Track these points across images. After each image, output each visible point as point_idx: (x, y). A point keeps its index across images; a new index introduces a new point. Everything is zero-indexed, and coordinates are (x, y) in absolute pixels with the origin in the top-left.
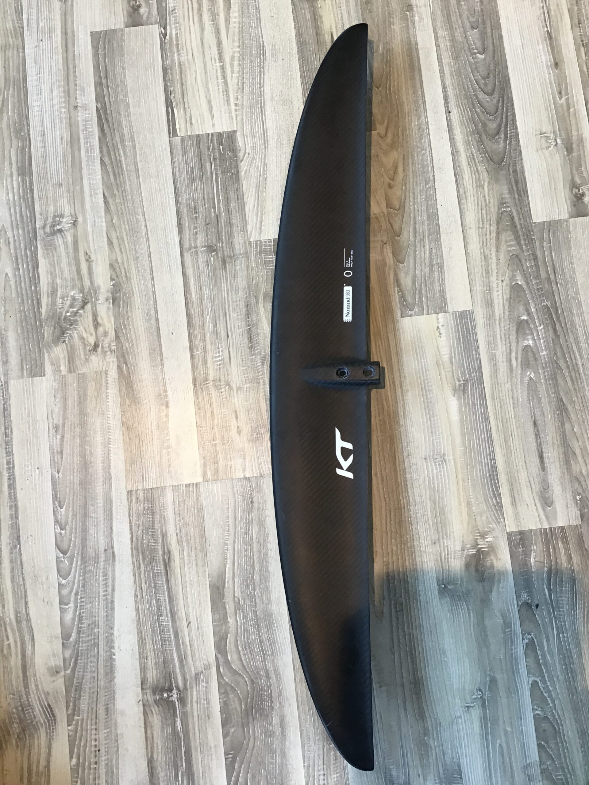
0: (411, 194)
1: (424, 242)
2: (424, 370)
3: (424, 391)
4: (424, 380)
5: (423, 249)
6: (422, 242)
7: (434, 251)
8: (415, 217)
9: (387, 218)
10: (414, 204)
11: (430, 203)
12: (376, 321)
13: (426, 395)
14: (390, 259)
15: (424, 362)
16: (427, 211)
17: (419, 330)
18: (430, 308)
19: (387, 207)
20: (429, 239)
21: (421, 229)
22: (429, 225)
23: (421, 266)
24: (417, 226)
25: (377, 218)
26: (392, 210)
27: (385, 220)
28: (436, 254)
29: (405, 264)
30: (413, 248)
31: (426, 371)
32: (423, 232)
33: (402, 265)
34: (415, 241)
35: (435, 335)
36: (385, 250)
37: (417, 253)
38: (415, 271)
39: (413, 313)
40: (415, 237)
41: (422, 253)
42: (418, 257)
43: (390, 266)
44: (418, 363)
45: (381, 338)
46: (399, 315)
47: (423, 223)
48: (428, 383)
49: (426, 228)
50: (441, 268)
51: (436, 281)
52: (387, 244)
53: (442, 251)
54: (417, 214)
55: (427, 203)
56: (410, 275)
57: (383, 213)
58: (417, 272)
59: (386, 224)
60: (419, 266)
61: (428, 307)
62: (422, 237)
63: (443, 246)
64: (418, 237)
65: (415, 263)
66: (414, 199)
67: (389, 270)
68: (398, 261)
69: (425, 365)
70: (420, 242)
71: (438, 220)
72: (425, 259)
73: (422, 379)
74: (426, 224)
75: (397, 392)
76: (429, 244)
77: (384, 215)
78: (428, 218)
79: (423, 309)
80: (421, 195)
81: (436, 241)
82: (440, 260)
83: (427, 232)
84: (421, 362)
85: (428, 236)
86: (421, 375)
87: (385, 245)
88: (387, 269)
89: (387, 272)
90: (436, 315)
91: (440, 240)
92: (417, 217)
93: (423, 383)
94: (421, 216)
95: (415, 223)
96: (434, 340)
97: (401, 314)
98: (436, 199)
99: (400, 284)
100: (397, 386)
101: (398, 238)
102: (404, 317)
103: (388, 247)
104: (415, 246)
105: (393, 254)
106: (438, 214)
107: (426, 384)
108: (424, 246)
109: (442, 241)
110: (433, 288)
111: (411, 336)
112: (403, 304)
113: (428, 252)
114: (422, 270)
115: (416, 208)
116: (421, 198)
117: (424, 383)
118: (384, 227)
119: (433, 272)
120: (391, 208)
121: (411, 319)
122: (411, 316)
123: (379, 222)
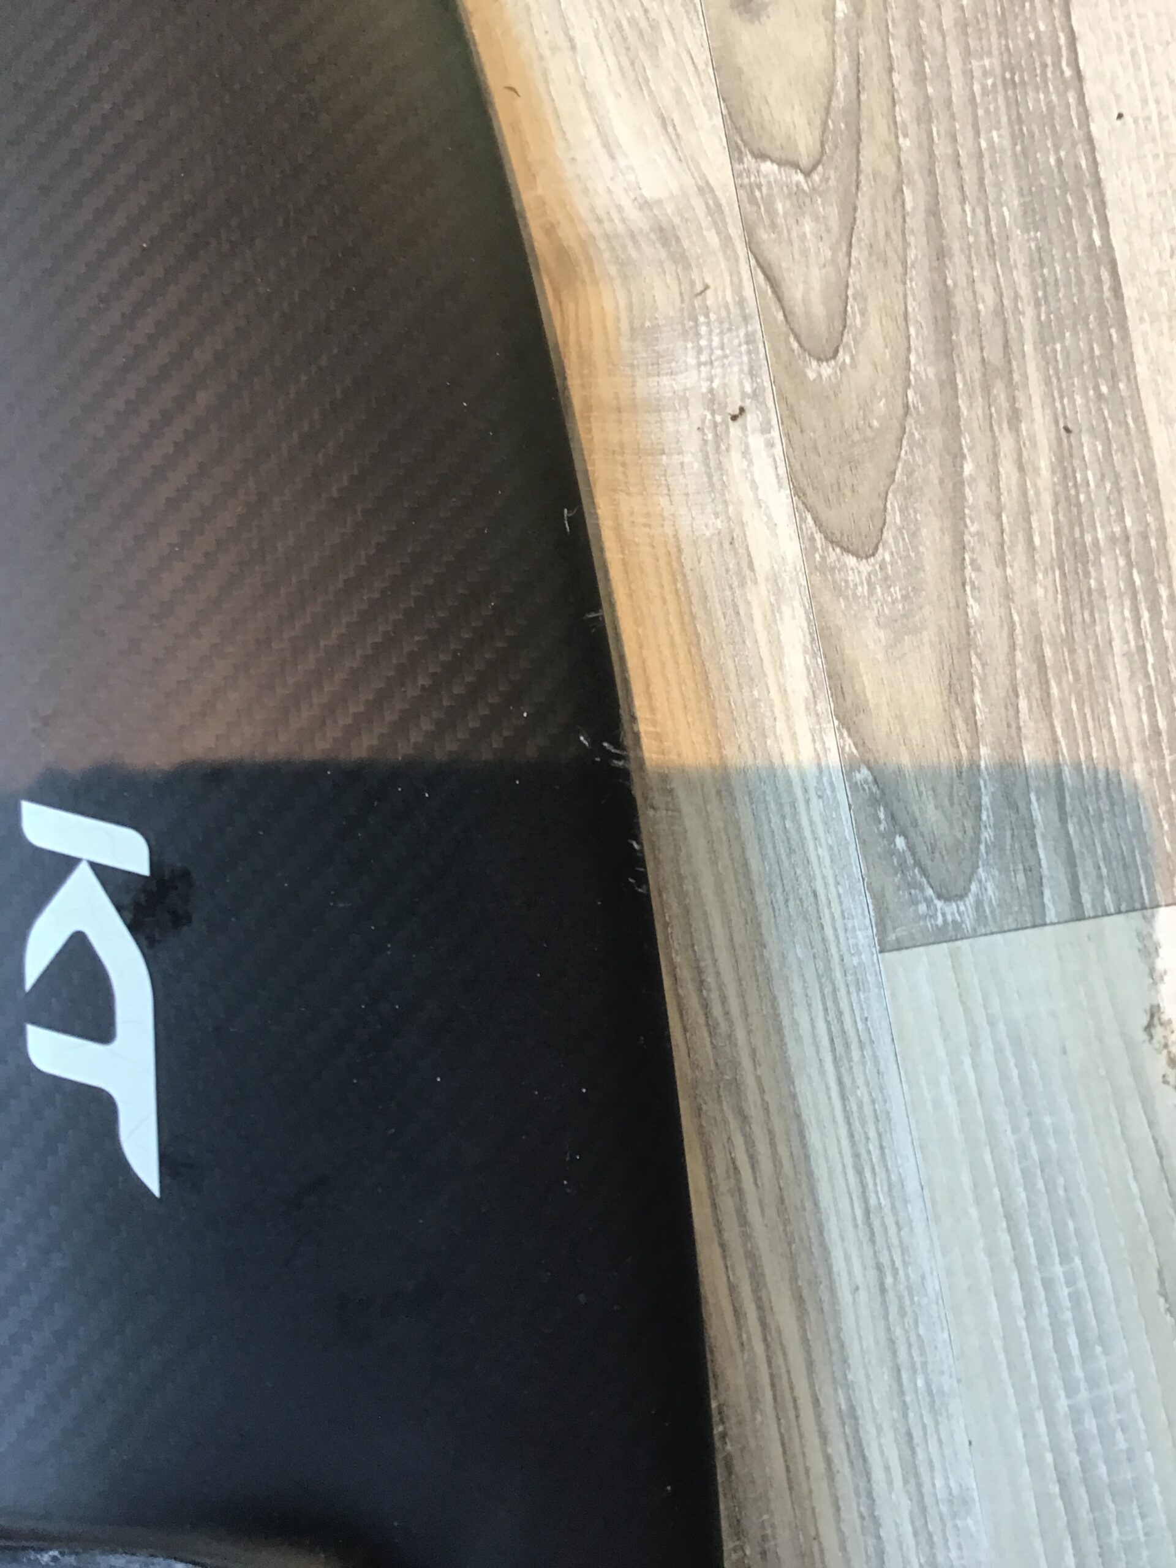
0: (897, 49)
1: (1010, 384)
2: (1073, 1342)
3: (1081, 1493)
4: (1076, 1416)
5: (1006, 444)
6: (999, 389)
7: (1089, 447)
8: (934, 212)
9: (735, 231)
10: (924, 116)
11: (1034, 101)
12: (701, 984)
13: (1100, 1528)
14: (772, 526)
15: (1070, 1281)
16: (1025, 156)
17: (1017, 1042)
18: (1086, 867)
19: (735, 152)
20: (1048, 360)
21: (987, 292)
22: (1038, 260)
23: (1001, 562)
24: (956, 273)
25: (666, 235)
26: (767, 167)
27: (727, 242)
28: (1108, 472)
29: (884, 554)
30: (937, 435)
31: (1084, 1343)
32: (999, 310)
33: (865, 567)
34: (949, 383)
35: (1137, 1073)
36: (735, 462)
37: (968, 468)
38: (961, 606)
39: (962, 911)
40: (947, 351)
41: (1007, 468)
42: (976, 496)
43: (774, 579)
44: (1025, 1285)
45: (744, 1118)
46: (864, 935)
47: (996, 249)
48: (1105, 1435)
49: (1024, 289)
50: (1147, 573)
51: (1120, 668)
52: (752, 419)
53: (1147, 446)
54: (948, 190)
55: (1013, 104)
56: (928, 635)
57: (705, 189)
58: (975, 610)
59: (735, 272)
60: (988, 562)
61: (1071, 863)
62: (994, 354)
63: (1150, 407)
64: (969, 355)
65: (960, 547)
66: (919, 78)
67: (774, 611)
68: (831, 540)
69: (1076, 1299)
70: (987, 389)
71: (1104, 223)
72: (1026, 513)
73: (1062, 1404)
74: (1018, 256)
75: (883, 1513)
76: (1049, 399)
77: (716, 210)
78: (1027, 209)
79: (1036, 884)
80: (967, 54)
81: (1096, 373)
82: (1140, 507)
83: (1030, 312)
84: (1048, 1284)
85: (1043, 340)
86: (1055, 1381)
87: (734, 429)
88: (758, 596)
89: (759, 624)
90: (1135, 919)
91: (1130, 365)
92: (951, 212)
93: (1068, 1435)
94: (982, 201)
95: (941, 254)
96: (1135, 1109)
97: (882, 924)
98: (1079, 75)
99: (861, 708)
100: (878, 1474)
101: (826, 370)
102: (899, 946)
103: (756, 442)
104: (953, 420)
105: (798, 492)
106: (1097, 183)
107: (1096, 1448)
108: (1015, 417)
109: (1142, 371)
110: (1103, 722)
111: (958, 1088)
112: (892, 852)
113: (1044, 463)
114: (1008, 596)
115: (942, 149)
116: (968, 75)
117: (1080, 1439)
118: (721, 294)
119: (1091, 601)
120: (761, 156)
121: (954, 956)
122: (949, 933)
123: (681, 260)
